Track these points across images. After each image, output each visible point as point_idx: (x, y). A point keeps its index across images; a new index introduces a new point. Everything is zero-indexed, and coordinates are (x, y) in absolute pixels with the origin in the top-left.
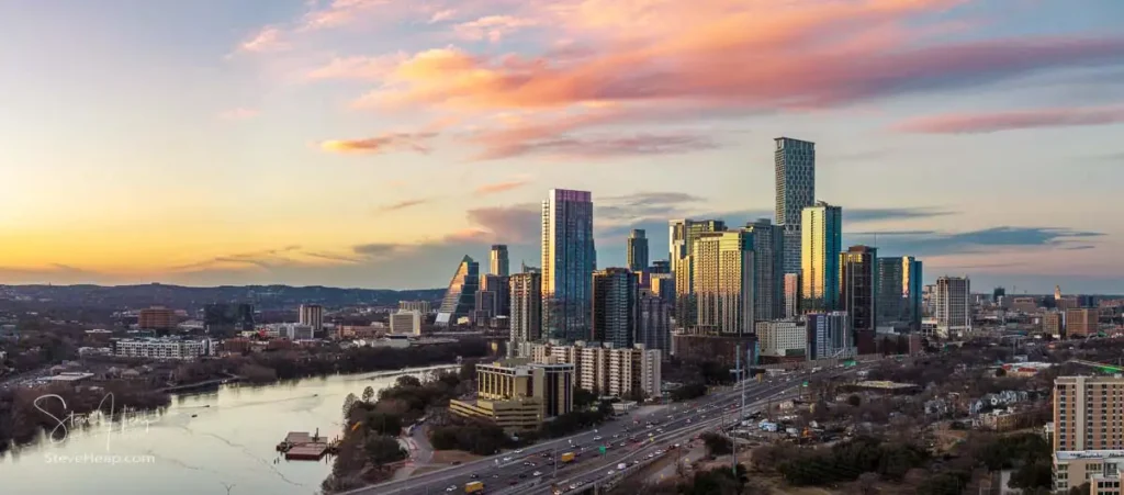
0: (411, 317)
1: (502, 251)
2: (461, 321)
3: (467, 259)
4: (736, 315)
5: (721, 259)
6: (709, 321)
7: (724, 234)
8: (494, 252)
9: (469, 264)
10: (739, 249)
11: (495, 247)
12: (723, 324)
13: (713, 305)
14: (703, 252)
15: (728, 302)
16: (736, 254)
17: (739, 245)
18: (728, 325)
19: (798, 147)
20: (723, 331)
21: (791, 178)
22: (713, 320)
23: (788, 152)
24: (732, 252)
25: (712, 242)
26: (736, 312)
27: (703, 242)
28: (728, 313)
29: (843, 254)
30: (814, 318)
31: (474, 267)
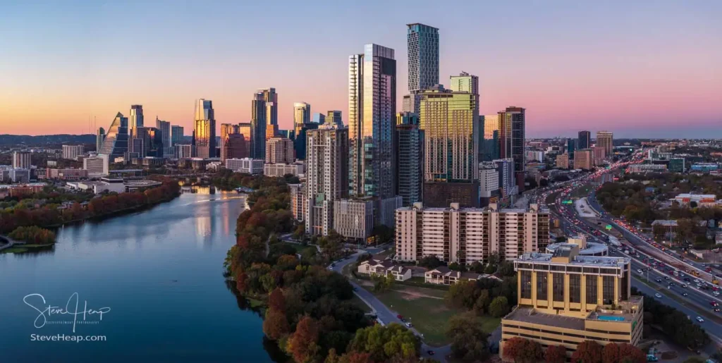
0: (102, 160)
1: (138, 109)
2: (117, 160)
3: (119, 115)
4: (467, 165)
5: (450, 117)
6: (438, 170)
7: (454, 95)
8: (132, 110)
9: (121, 118)
10: (471, 108)
11: (133, 107)
12: (453, 172)
13: (442, 156)
14: (431, 111)
15: (458, 154)
16: (467, 113)
17: (471, 105)
18: (458, 173)
19: (428, 31)
20: (454, 178)
21: (423, 54)
22: (442, 169)
23: (422, 35)
24: (463, 110)
25: (441, 102)
26: (467, 162)
27: (431, 102)
28: (458, 163)
29: (502, 113)
30: (500, 164)
31: (124, 121)
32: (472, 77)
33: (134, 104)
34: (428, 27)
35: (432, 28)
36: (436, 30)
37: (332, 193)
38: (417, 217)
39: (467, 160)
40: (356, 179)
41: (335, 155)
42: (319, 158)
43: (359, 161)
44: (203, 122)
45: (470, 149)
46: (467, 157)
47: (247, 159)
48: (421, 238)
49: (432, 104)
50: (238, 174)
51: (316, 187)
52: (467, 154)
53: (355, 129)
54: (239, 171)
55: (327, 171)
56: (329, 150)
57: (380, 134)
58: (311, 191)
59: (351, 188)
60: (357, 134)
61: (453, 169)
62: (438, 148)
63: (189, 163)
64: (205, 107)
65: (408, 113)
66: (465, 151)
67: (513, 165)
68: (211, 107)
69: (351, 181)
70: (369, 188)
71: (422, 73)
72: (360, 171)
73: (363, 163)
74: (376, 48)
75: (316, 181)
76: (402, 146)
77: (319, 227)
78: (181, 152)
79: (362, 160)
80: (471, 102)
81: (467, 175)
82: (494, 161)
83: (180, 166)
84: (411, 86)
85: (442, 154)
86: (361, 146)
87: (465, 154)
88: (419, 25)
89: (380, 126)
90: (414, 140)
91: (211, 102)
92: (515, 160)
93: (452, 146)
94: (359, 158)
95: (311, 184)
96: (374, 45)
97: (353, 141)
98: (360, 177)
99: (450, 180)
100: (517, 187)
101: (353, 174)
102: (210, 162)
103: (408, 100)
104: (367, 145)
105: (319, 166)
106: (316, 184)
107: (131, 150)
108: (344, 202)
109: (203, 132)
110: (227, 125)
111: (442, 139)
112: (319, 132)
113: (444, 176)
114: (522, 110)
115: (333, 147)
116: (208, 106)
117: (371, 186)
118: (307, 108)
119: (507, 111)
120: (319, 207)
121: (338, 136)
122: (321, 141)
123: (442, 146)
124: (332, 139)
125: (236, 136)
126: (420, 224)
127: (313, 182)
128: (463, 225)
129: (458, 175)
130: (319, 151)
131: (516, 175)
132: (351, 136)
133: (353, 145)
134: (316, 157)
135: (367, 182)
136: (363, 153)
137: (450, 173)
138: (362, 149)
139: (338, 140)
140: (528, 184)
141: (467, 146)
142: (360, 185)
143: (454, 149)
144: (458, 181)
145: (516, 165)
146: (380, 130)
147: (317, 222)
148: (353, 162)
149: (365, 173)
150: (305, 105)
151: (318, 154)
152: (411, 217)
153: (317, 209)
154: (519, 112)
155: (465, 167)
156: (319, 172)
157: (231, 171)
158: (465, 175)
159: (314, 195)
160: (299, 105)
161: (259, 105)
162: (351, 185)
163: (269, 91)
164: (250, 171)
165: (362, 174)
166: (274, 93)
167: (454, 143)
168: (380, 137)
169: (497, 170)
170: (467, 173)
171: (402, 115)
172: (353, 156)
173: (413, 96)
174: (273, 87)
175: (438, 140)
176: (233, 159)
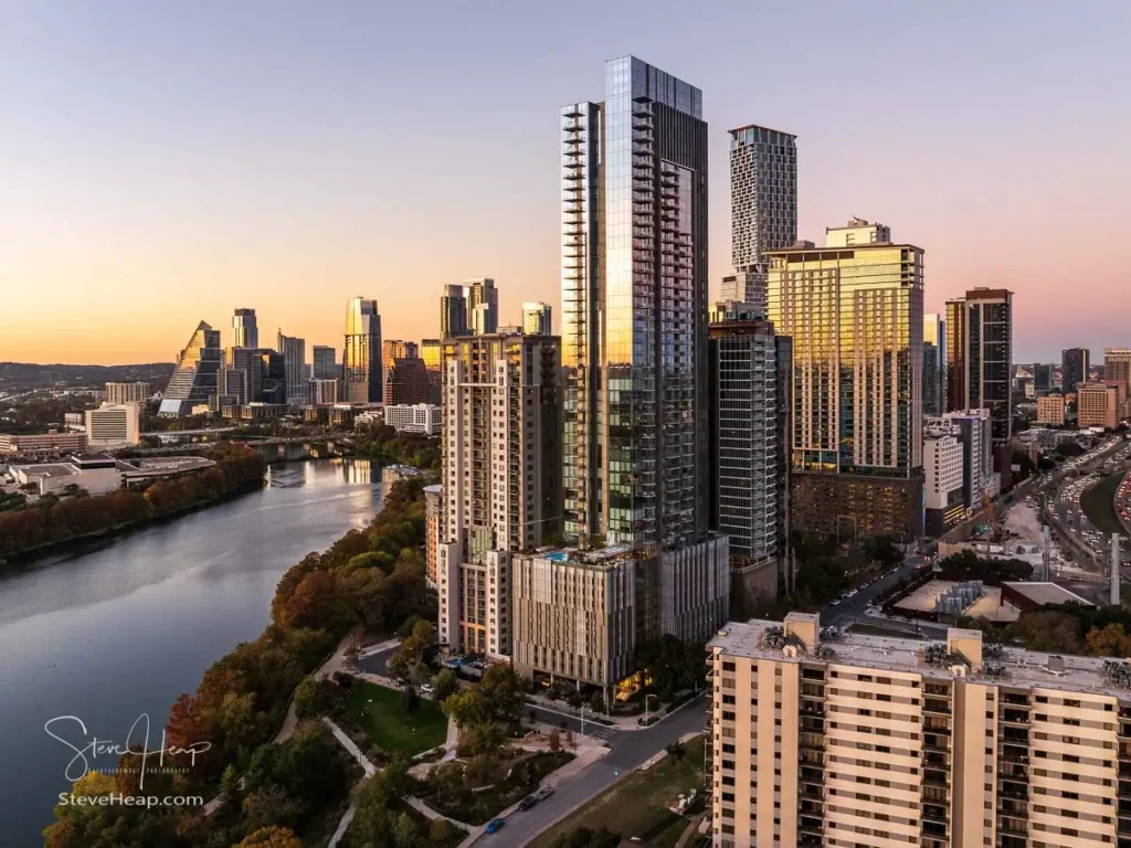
0: (123, 414)
1: (248, 316)
2: (197, 410)
3: (203, 325)
4: (894, 430)
5: (847, 307)
6: (815, 441)
7: (857, 253)
8: (237, 318)
9: (205, 333)
10: (904, 283)
11: (238, 312)
12: (856, 448)
13: (825, 407)
14: (794, 295)
15: (870, 403)
16: (894, 296)
17: (904, 276)
18: (869, 448)
19: (774, 141)
20: (856, 462)
21: (765, 189)
22: (825, 440)
23: (761, 148)
24: (883, 290)
25: (821, 271)
26: (894, 424)
27: (794, 273)
28: (869, 423)
29: (956, 304)
30: (966, 425)
31: (213, 337)
32: (879, 227)
33: (240, 307)
34: (774, 133)
35: (782, 135)
36: (791, 138)
37: (514, 529)
38: (805, 689)
39: (894, 416)
40: (583, 489)
41: (520, 414)
42: (475, 421)
43: (594, 434)
44: (357, 338)
45: (901, 389)
46: (894, 409)
47: (423, 406)
48: (818, 776)
49: (798, 276)
50: (404, 434)
51: (469, 508)
52: (894, 402)
53: (580, 333)
54: (408, 429)
55: (498, 462)
56: (504, 397)
57: (657, 347)
58: (455, 517)
59: (569, 516)
60: (586, 350)
61: (856, 442)
62: (815, 387)
63: (324, 414)
64: (364, 311)
65: (736, 305)
66: (888, 396)
67: (988, 425)
68: (375, 311)
69: (570, 494)
70: (622, 519)
71: (761, 228)
72: (595, 461)
73: (603, 440)
74: (643, 73)
75: (469, 489)
76: (728, 385)
77: (477, 627)
78: (319, 393)
79: (603, 429)
80: (904, 266)
81: (894, 457)
82: (946, 416)
83: (308, 418)
84: (738, 257)
85: (825, 401)
86: (599, 387)
87: (888, 401)
88: (755, 127)
89: (657, 323)
90: (762, 364)
91: (375, 303)
92: (993, 413)
93: (851, 381)
94: (594, 423)
95: (455, 498)
96: (634, 60)
97: (574, 371)
98: (595, 483)
99: (844, 469)
100: (998, 476)
101: (574, 474)
102: (361, 411)
103: (733, 284)
104: (615, 384)
105: (476, 444)
106: (469, 498)
107: (223, 389)
108: (542, 566)
109: (358, 357)
110: (394, 342)
111: (826, 364)
112: (475, 346)
113: (830, 457)
114: (1006, 294)
115: (513, 391)
116: (371, 310)
117: (629, 515)
118: (546, 311)
119: (967, 299)
120: (476, 568)
121: (529, 358)
122: (481, 372)
123: (825, 381)
124: (512, 366)
125: (411, 362)
126: (813, 719)
127: (461, 493)
128: (1014, 744)
129: (869, 456)
130: (476, 401)
131: (995, 451)
132: (568, 356)
133: (573, 383)
134: (468, 418)
135: (619, 501)
136: (603, 407)
137: (847, 451)
138: (603, 395)
139: (529, 369)
140: (1016, 468)
141: (894, 383)
142: (595, 507)
143: (856, 388)
144: (868, 471)
145: (994, 424)
146: (657, 335)
147: (471, 612)
148: (574, 435)
149: (612, 472)
150: (541, 308)
151: (475, 411)
152: (778, 689)
153: (471, 572)
154: (1002, 301)
155: (888, 436)
156: (477, 465)
157: (392, 429)
158: (887, 457)
159: (464, 533)
160: (535, 307)
161: (455, 305)
162: (569, 504)
163: (483, 284)
164: (426, 429)
165: (603, 474)
166: (492, 287)
167: (856, 375)
168: (657, 359)
169: (960, 438)
170: (894, 451)
171: (721, 308)
172: (572, 416)
173: (741, 277)
174: (490, 277)
175: (815, 367)
176: (399, 406)
